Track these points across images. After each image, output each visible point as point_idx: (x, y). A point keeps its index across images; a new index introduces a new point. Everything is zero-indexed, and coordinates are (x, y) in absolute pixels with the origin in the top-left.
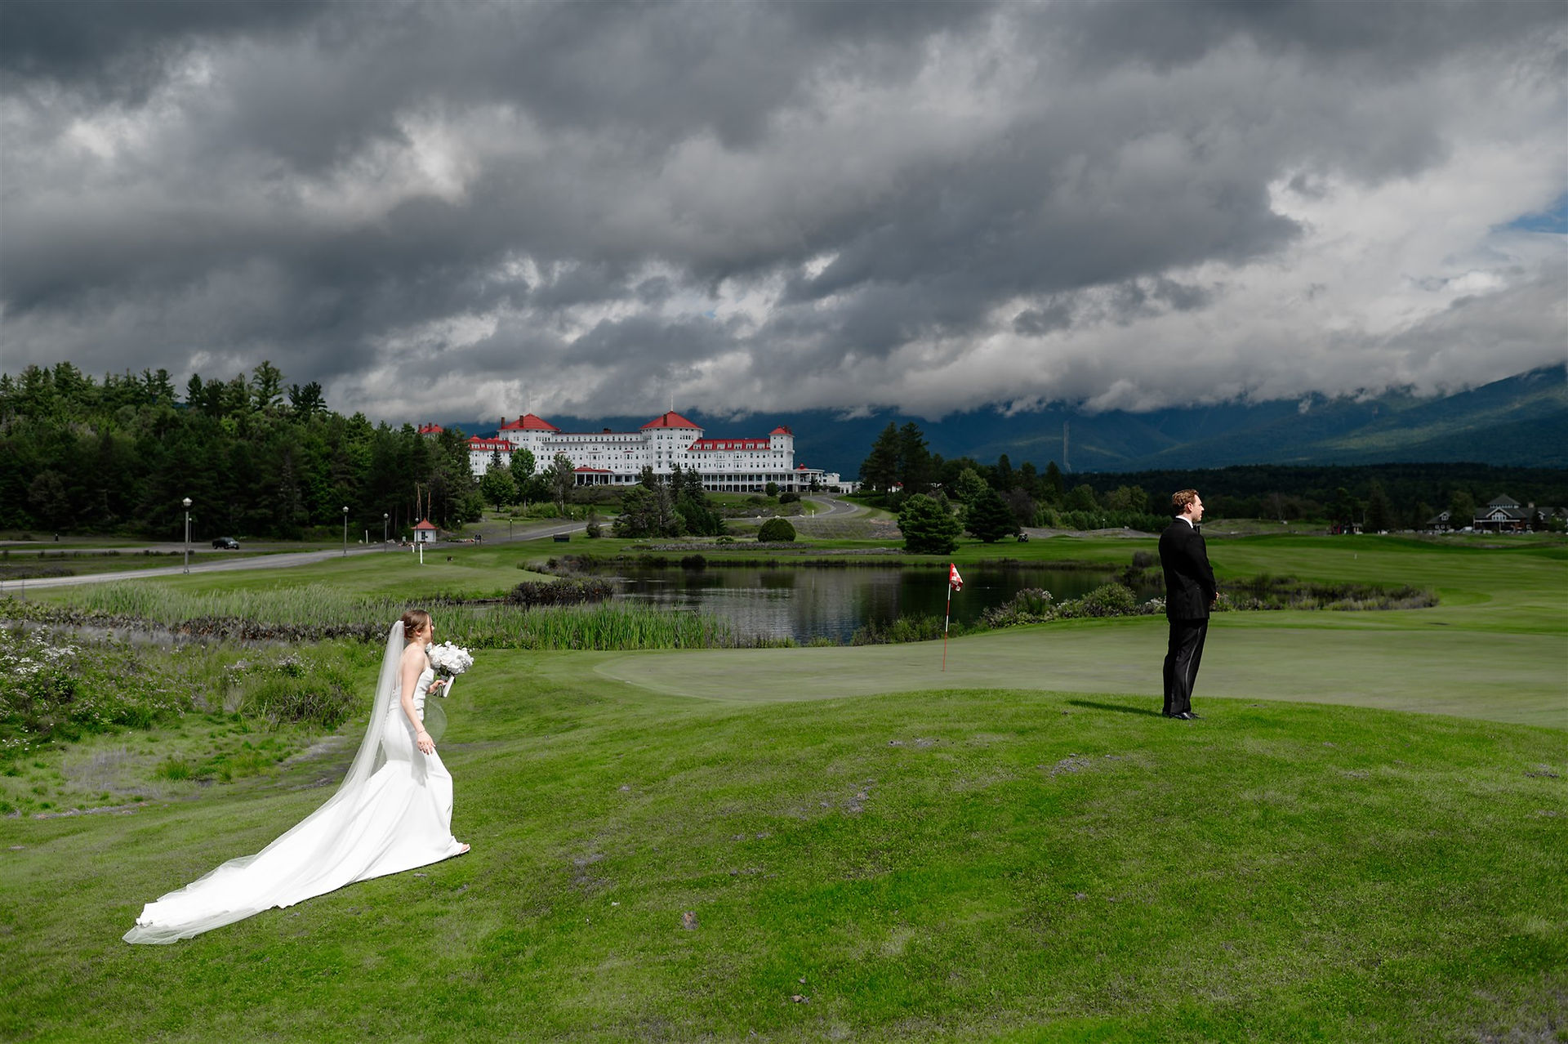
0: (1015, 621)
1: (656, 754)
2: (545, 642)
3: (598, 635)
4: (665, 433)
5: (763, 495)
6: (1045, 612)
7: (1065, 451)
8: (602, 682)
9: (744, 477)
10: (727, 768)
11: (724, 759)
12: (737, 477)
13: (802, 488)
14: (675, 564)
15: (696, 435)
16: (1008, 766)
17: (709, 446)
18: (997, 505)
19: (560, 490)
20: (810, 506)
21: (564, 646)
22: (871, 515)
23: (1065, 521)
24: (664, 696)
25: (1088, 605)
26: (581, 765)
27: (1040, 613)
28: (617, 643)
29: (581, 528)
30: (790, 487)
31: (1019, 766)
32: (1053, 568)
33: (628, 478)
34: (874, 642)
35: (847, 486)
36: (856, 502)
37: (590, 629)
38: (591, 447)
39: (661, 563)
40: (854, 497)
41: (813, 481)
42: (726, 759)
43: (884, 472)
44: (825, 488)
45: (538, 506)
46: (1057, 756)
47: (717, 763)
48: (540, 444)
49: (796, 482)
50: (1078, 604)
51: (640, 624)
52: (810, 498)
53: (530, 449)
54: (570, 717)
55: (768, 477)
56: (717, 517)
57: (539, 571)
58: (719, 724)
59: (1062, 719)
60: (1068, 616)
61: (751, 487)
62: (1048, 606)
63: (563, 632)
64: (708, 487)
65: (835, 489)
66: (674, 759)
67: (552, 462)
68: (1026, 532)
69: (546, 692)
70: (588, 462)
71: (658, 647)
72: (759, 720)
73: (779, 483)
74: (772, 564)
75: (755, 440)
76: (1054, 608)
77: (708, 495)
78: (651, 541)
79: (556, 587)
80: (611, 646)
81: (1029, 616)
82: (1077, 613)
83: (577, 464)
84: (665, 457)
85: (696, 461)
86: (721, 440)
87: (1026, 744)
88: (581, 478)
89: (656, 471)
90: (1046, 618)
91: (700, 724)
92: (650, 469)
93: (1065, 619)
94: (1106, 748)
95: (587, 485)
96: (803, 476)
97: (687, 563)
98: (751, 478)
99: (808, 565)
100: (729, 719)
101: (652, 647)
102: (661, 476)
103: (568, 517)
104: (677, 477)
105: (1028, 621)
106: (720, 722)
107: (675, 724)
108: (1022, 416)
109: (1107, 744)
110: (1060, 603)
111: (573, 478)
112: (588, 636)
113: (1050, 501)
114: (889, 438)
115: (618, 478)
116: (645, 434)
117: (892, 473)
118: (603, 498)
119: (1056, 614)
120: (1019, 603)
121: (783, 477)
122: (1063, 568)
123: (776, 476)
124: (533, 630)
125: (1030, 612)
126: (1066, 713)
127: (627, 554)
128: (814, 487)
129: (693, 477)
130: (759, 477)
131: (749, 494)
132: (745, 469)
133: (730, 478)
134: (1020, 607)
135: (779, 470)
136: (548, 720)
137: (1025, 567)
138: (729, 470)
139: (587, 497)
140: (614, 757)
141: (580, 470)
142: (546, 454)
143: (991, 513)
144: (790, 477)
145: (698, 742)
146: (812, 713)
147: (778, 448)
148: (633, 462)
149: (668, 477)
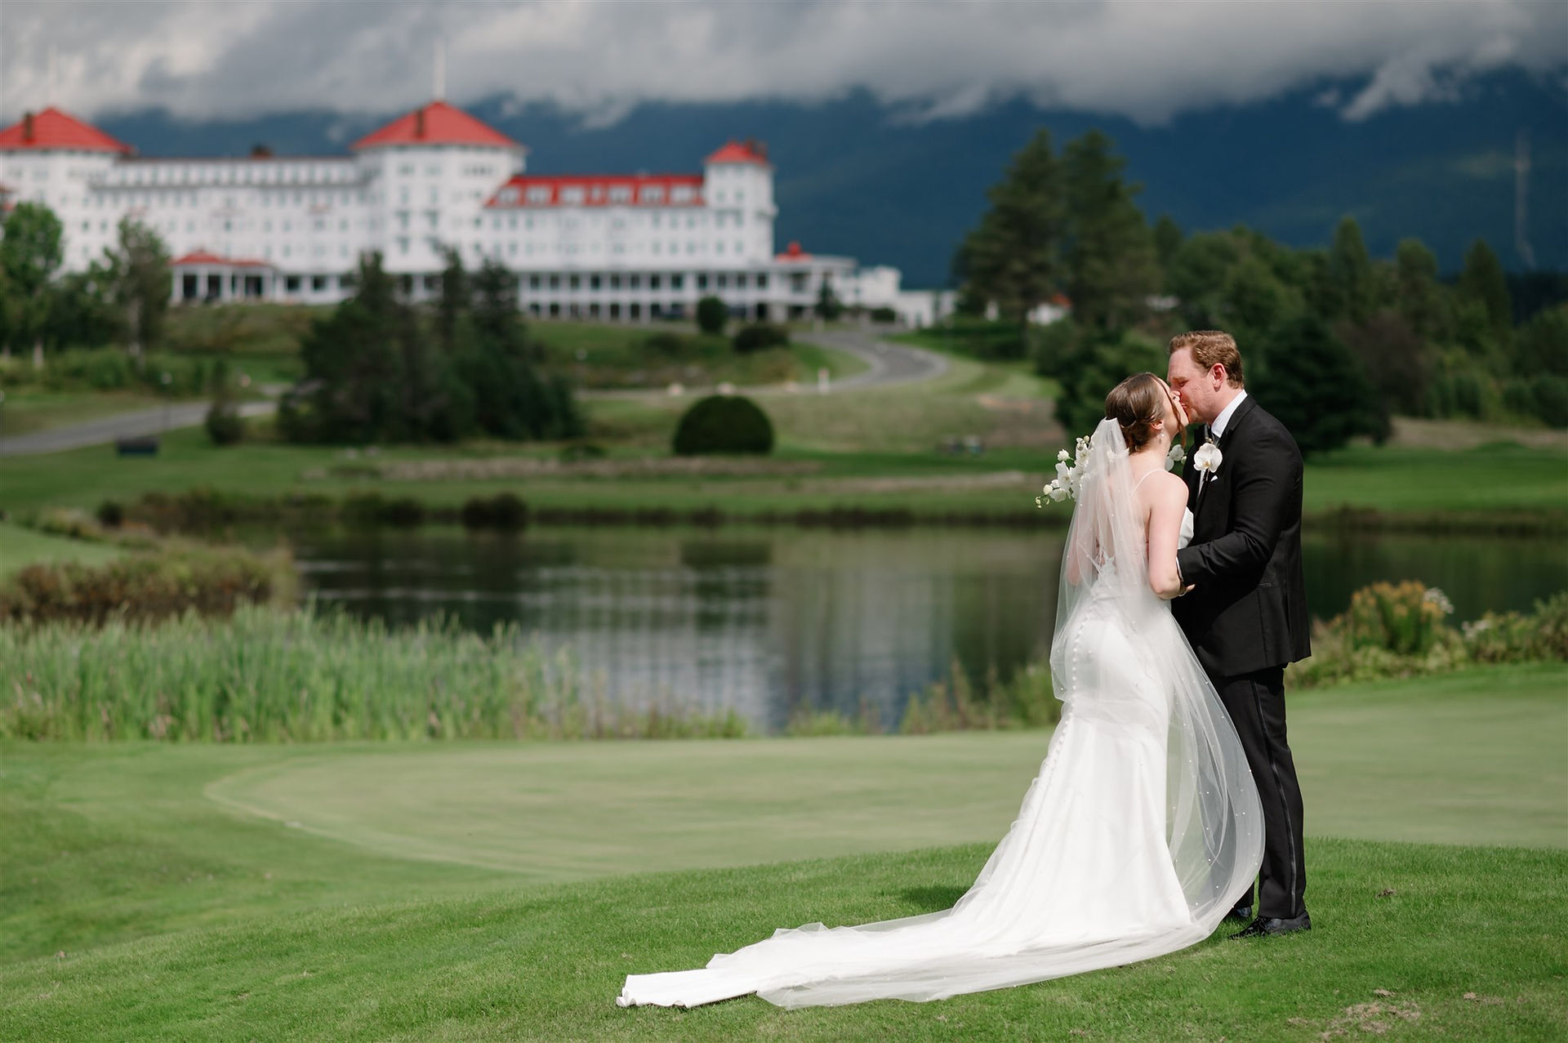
0: (1350, 671)
1: (335, 989)
2: (82, 721)
3: (223, 699)
4: (421, 159)
5: (688, 330)
6: (1431, 645)
7: (1521, 212)
8: (226, 826)
9: (635, 280)
10: (504, 1025)
11: (502, 1003)
12: (616, 280)
13: (796, 311)
14: (445, 516)
15: (504, 163)
16: (1214, 1021)
17: (540, 193)
18: (1327, 359)
19: (132, 315)
20: (814, 361)
21: (132, 732)
22: (983, 384)
23: (1515, 404)
24: (385, 861)
25: (1548, 630)
26: (140, 1020)
27: (1416, 648)
28: (274, 728)
29: (192, 414)
30: (762, 309)
31: (1242, 1020)
32: (1474, 530)
33: (318, 283)
34: (965, 725)
35: (918, 308)
36: (939, 348)
37: (200, 690)
38: (216, 199)
39: (405, 514)
40: (936, 335)
41: (826, 292)
42: (504, 1003)
43: (1018, 266)
44: (857, 311)
45: (75, 357)
46: (1341, 996)
47: (483, 1011)
48: (78, 189)
49: (778, 294)
50: (1520, 625)
51: (337, 676)
52: (816, 334)
53: (53, 202)
54: (137, 914)
55: (702, 280)
56: (562, 390)
57: (75, 533)
58: (501, 920)
59: (1373, 911)
60: (1492, 658)
61: (655, 309)
62: (1438, 630)
63: (127, 695)
64: (536, 307)
65: (884, 315)
66: (375, 1003)
67: (111, 239)
68: (1409, 432)
69: (76, 848)
70: (212, 241)
71: (383, 736)
72: (602, 909)
73: (731, 296)
74: (707, 518)
75: (667, 178)
76: (1454, 636)
77: (538, 328)
78: (378, 457)
79: (122, 578)
80: (258, 733)
81: (1386, 659)
82: (1517, 650)
83: (178, 244)
84: (419, 227)
85: (505, 236)
86: (573, 179)
87: (1270, 966)
88: (190, 283)
89: (395, 263)
90: (1432, 663)
91: (452, 920)
92: (378, 257)
93: (1487, 667)
94: (1467, 977)
95: (209, 300)
96: (798, 279)
97: (478, 515)
98: (655, 281)
99: (808, 520)
100: (528, 907)
101: (365, 735)
102: (407, 281)
103: (152, 384)
104: (452, 279)
105: (1385, 672)
106: (504, 916)
107: (389, 920)
108: (1393, 116)
109: (1475, 966)
110: (1472, 625)
111: (167, 279)
112: (197, 705)
113: (1473, 345)
114: (1033, 176)
115: (292, 283)
116: (366, 161)
117: (1042, 268)
118: (251, 338)
119: (1460, 653)
120: (1358, 622)
121: (741, 279)
122: (1502, 531)
123: (723, 279)
124: (48, 687)
125: (1391, 645)
126: (1387, 894)
127: (314, 490)
128: (828, 308)
129: (496, 279)
130: (677, 280)
131: (647, 324)
132: (639, 259)
133: (596, 281)
134: (1364, 631)
135: (731, 261)
136: (78, 921)
137: (1401, 528)
138: (594, 258)
139: (207, 336)
140: (226, 999)
141: (189, 259)
142: (93, 213)
143: (1310, 381)
144: (762, 280)
145: (440, 962)
146: (739, 893)
147: (730, 201)
148: (331, 237)
149: (429, 280)
